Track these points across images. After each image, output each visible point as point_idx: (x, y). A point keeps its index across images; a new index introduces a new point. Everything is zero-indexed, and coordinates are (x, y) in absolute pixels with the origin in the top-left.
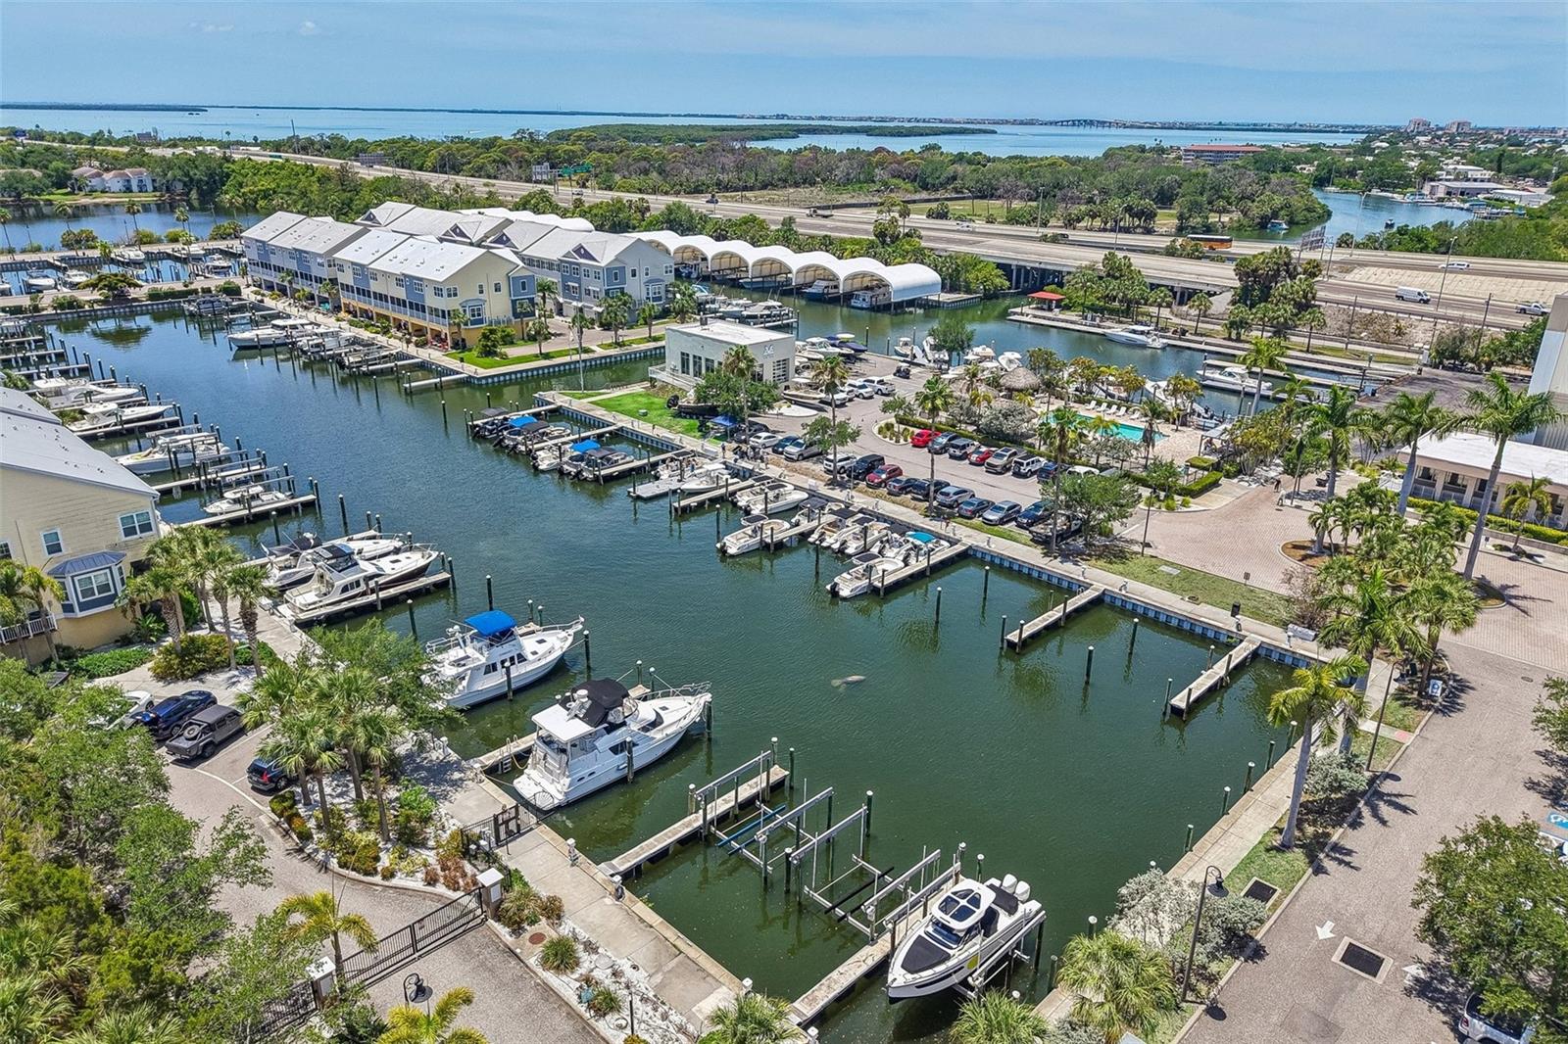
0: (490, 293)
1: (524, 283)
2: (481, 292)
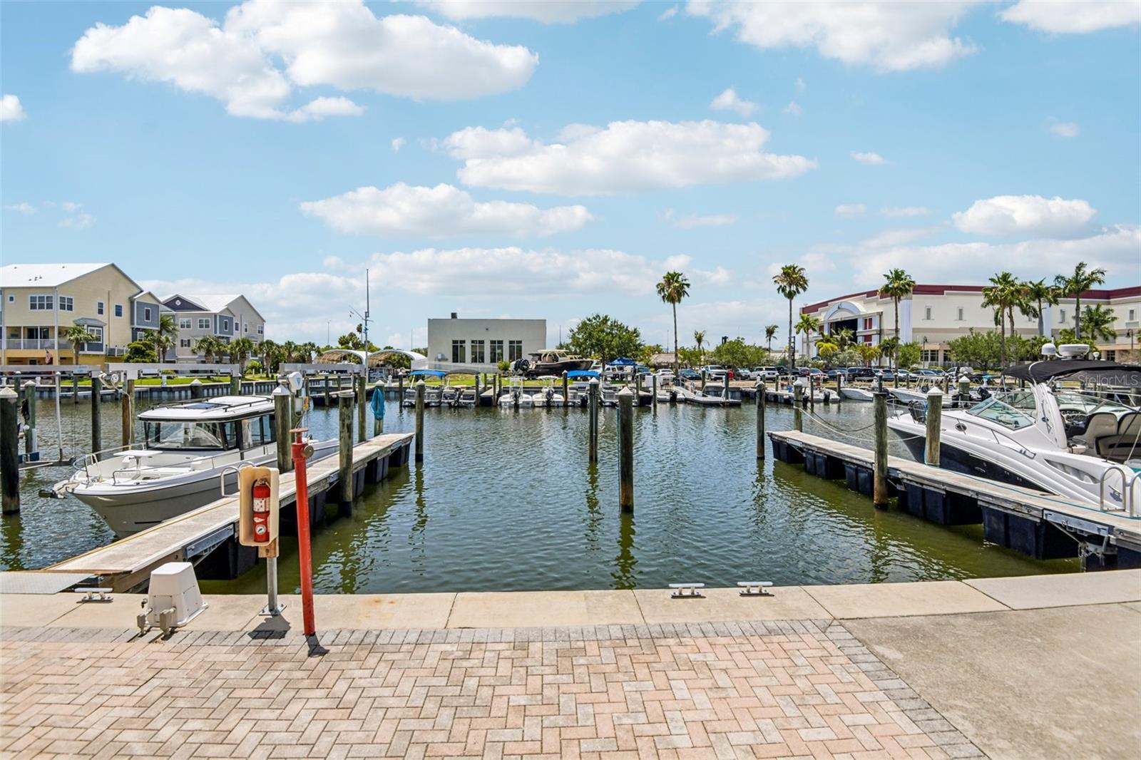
0: (108, 316)
1: (148, 311)
2: (101, 312)
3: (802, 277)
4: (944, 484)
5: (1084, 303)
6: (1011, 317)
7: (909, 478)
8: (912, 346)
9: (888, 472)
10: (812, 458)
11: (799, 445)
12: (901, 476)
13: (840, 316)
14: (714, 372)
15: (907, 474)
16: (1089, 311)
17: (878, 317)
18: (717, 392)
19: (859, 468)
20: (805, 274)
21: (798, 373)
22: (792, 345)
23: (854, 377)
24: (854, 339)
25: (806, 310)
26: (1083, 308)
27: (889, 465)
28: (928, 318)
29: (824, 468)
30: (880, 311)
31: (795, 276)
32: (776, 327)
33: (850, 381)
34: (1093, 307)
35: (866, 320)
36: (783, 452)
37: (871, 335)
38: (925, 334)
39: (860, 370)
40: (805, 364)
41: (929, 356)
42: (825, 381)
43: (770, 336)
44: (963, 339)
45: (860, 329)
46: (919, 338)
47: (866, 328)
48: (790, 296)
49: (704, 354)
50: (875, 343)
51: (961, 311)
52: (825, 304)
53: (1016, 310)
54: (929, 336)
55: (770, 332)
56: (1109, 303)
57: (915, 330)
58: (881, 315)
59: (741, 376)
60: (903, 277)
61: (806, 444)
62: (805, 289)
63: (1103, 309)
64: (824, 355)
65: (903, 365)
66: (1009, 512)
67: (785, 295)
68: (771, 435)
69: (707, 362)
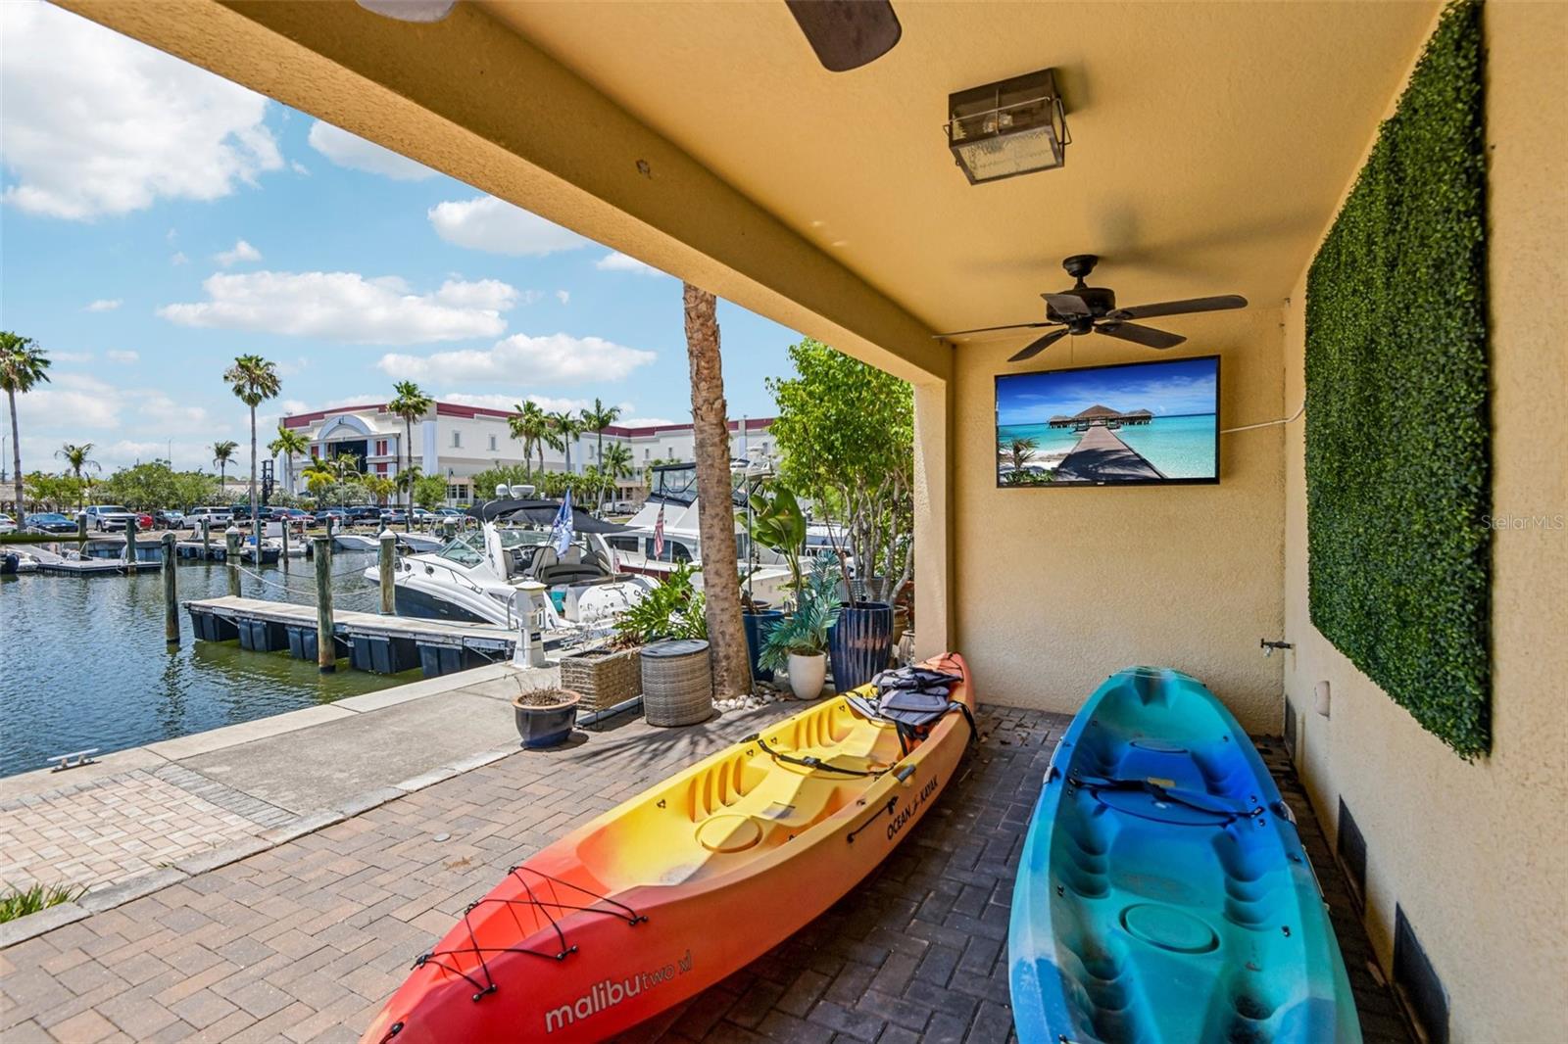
3: (271, 376)
4: (387, 630)
5: (606, 439)
6: (540, 450)
7: (356, 631)
8: (435, 479)
9: (335, 629)
10: (248, 628)
11: (230, 614)
12: (347, 630)
13: (341, 435)
14: (108, 517)
15: (353, 627)
16: (611, 448)
17: (395, 440)
18: (114, 550)
19: (306, 630)
20: (278, 371)
21: (269, 516)
22: (268, 473)
23: (355, 518)
24: (364, 468)
25: (289, 421)
26: (605, 444)
27: (335, 621)
28: (457, 445)
29: (263, 638)
30: (398, 432)
31: (258, 372)
32: (235, 445)
33: (348, 526)
34: (615, 444)
35: (378, 443)
36: (208, 626)
37: (386, 464)
38: (451, 465)
39: (363, 511)
40: (285, 502)
41: (458, 492)
42: (311, 526)
43: (224, 458)
44: (489, 473)
45: (371, 455)
46: (446, 469)
47: (378, 454)
48: (253, 400)
49: (91, 485)
50: (391, 474)
51: (493, 440)
52: (320, 416)
53: (544, 444)
54: (456, 468)
55: (223, 452)
56: (629, 441)
57: (441, 459)
58: (398, 437)
59: (169, 523)
60: (416, 392)
61: (239, 611)
62: (275, 393)
63: (623, 446)
64: (314, 489)
65: (425, 504)
66: (440, 646)
67: (243, 399)
68: (189, 607)
69: (94, 499)
